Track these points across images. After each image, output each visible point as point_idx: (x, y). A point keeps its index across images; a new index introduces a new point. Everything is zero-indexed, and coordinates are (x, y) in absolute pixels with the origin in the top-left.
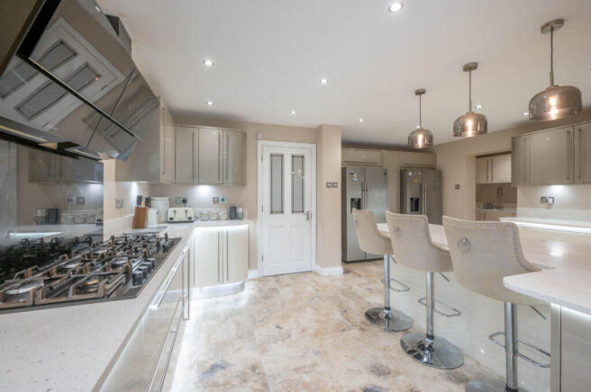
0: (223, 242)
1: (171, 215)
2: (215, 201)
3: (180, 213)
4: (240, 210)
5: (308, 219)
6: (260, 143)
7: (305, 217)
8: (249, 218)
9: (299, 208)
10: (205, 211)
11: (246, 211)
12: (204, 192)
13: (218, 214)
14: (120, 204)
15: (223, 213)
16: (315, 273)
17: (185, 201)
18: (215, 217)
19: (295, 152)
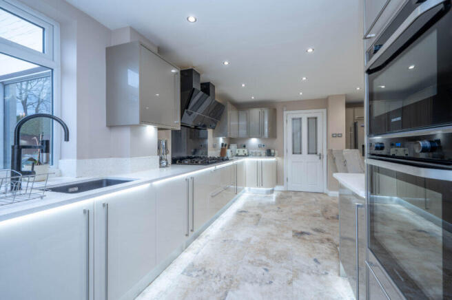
0: (260, 167)
1: (237, 152)
2: (260, 146)
3: (241, 152)
4: (273, 151)
5: (320, 158)
6: (285, 113)
7: (318, 157)
8: (278, 156)
9: (313, 150)
10: (254, 151)
11: (276, 152)
12: (254, 141)
13: (260, 153)
14: (215, 146)
15: (263, 152)
16: (326, 194)
17: (244, 146)
18: (259, 154)
19: (310, 116)
